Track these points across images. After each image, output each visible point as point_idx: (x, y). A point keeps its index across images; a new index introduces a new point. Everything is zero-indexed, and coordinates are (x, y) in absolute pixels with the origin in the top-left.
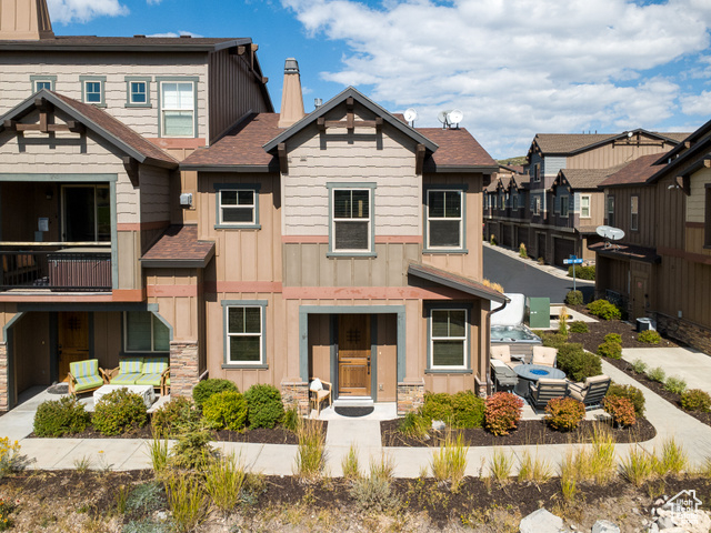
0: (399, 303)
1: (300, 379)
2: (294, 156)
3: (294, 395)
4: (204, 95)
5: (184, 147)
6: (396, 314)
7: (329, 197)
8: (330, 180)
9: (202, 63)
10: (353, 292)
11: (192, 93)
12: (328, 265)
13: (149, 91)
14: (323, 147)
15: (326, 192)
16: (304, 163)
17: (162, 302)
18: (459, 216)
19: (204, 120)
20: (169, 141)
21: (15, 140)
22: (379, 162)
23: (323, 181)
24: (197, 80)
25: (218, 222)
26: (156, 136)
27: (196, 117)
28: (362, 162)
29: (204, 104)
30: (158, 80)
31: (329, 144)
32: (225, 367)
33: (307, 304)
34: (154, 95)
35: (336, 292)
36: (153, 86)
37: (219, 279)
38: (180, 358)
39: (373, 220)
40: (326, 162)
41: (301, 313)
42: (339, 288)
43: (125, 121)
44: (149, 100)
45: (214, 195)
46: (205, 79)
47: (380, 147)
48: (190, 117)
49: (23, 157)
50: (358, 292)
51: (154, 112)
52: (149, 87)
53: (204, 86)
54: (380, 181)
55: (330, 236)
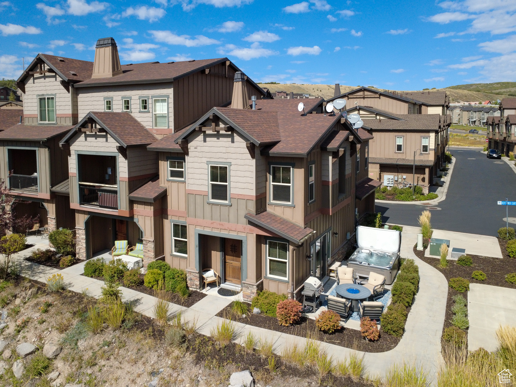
0: (244, 235)
1: (195, 269)
2: (192, 145)
3: (192, 277)
4: (172, 105)
5: (163, 134)
6: (242, 241)
7: (208, 169)
8: (208, 160)
9: (170, 88)
10: (220, 224)
11: (166, 104)
12: (208, 208)
13: (149, 104)
14: (205, 141)
15: (206, 166)
16: (196, 150)
17: (139, 217)
18: (290, 183)
19: (172, 119)
20: (157, 130)
21: (83, 135)
22: (232, 150)
23: (205, 160)
24: (168, 97)
25: (168, 177)
26: (151, 128)
27: (168, 117)
28: (224, 150)
29: (172, 110)
30: (152, 97)
31: (208, 139)
32: (172, 255)
33: (198, 228)
34: (150, 106)
35: (212, 223)
36: (150, 101)
37: (169, 208)
38: (147, 247)
39: (230, 184)
40: (206, 149)
41: (195, 233)
42: (213, 221)
43: (139, 120)
44: (148, 109)
45: (166, 162)
46: (172, 96)
47: (233, 142)
48: (166, 117)
49: (86, 143)
50: (222, 225)
51: (150, 115)
52: (148, 101)
53: (171, 100)
54: (233, 162)
55: (208, 192)
